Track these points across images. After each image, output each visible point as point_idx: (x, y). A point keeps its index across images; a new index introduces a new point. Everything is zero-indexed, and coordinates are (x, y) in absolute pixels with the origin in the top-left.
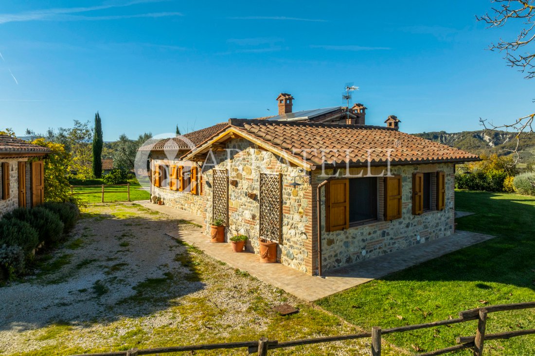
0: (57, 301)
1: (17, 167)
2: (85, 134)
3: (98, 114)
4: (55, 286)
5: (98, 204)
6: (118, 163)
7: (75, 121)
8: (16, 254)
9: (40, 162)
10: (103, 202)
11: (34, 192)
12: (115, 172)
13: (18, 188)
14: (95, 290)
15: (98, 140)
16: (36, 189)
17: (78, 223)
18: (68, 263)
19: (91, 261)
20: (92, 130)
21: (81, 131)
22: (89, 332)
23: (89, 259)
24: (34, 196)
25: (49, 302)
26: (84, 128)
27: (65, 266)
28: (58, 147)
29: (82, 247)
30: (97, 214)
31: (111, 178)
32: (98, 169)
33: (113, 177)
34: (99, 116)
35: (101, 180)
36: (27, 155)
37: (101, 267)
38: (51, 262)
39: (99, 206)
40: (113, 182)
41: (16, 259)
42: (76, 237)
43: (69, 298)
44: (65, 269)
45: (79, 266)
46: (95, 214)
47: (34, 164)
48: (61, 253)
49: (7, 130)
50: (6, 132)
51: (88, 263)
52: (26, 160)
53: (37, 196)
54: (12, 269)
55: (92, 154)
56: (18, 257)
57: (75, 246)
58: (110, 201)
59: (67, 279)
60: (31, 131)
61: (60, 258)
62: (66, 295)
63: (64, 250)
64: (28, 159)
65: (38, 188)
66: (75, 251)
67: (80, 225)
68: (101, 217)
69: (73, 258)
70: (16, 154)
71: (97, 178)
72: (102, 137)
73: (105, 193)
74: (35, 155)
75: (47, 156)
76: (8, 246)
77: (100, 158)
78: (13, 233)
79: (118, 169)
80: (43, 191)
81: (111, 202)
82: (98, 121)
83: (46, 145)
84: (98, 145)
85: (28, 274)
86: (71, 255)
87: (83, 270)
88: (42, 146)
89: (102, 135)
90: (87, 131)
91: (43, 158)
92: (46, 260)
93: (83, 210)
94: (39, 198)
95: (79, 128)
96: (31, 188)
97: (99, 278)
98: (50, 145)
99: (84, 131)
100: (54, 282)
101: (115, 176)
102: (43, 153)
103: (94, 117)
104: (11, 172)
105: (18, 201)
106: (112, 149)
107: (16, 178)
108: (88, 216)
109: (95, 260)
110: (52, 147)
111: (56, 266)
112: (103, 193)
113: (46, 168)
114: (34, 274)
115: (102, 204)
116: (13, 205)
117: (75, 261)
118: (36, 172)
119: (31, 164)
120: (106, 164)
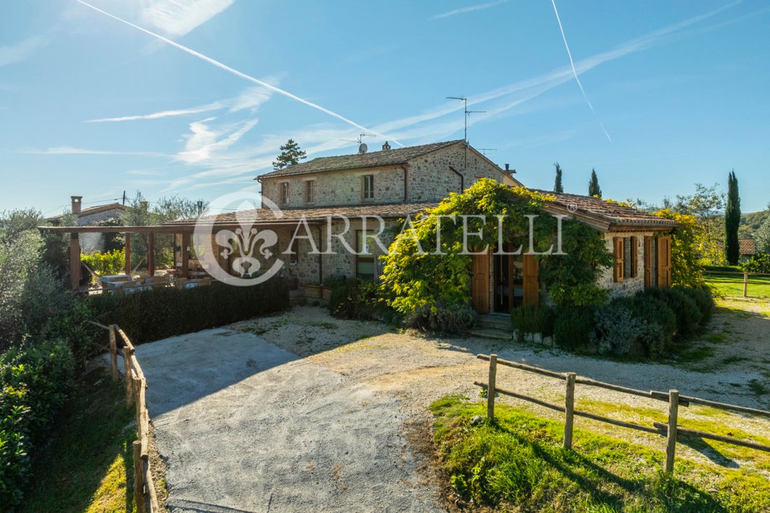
0: (706, 388)
1: (643, 242)
2: (711, 203)
3: (733, 173)
4: (700, 374)
5: (738, 298)
6: (764, 245)
7: (697, 185)
8: (657, 333)
9: (666, 238)
10: (745, 296)
11: (660, 273)
12: (761, 257)
13: (645, 266)
14: (751, 388)
15: (734, 210)
16: (663, 270)
17: (715, 317)
18: (712, 356)
19: (741, 359)
20: (723, 196)
21: (706, 198)
22: (751, 422)
23: (738, 356)
24: (659, 278)
25: (698, 386)
26: (711, 194)
27: (709, 358)
28: (687, 220)
29: (726, 343)
30: (739, 310)
31: (754, 266)
32: (733, 251)
33: (757, 264)
34: (734, 176)
35: (738, 268)
36: (655, 229)
37: (756, 367)
38: (690, 351)
39: (740, 300)
40: (756, 271)
41: (656, 338)
42: (716, 332)
43: (720, 388)
44: (710, 361)
45: (727, 361)
46: (736, 310)
47: (659, 240)
48: (701, 344)
49: (628, 200)
50: (627, 202)
51: (737, 360)
52: (651, 234)
53: (663, 278)
54: (653, 348)
55: (724, 231)
56: (658, 336)
57: (717, 340)
58: (757, 296)
59: (713, 370)
60: (642, 201)
61: (700, 348)
62: (716, 385)
63: (704, 342)
64: (654, 234)
65: (664, 269)
66: (717, 346)
67: (718, 319)
68: (745, 314)
69: (717, 353)
70: (646, 227)
71: (731, 265)
72: (739, 205)
73: (748, 285)
74: (662, 229)
75: (675, 230)
76: (649, 323)
77: (736, 236)
78: (652, 310)
79: (765, 253)
80: (669, 272)
81: (759, 298)
82: (733, 183)
83: (672, 217)
84: (733, 218)
85: (668, 358)
86: (715, 349)
87: (731, 366)
88: (668, 218)
89: (739, 202)
90: (715, 198)
91: (670, 233)
92: (684, 348)
93: (719, 303)
94: (666, 280)
95: (702, 194)
96: (656, 269)
97: (755, 378)
98: (678, 217)
99: (710, 199)
100: (699, 370)
101: (759, 262)
102: (670, 227)
103: (728, 178)
104: (639, 248)
105: (643, 282)
106: (747, 225)
107: (643, 254)
108: (727, 311)
109: (746, 359)
110: (680, 220)
111: (698, 356)
112: (746, 283)
113: (673, 246)
114: (673, 359)
115: (745, 299)
116: (640, 285)
117: (719, 356)
118: (662, 250)
119: (656, 240)
120: (745, 247)
